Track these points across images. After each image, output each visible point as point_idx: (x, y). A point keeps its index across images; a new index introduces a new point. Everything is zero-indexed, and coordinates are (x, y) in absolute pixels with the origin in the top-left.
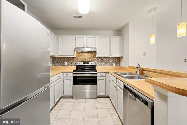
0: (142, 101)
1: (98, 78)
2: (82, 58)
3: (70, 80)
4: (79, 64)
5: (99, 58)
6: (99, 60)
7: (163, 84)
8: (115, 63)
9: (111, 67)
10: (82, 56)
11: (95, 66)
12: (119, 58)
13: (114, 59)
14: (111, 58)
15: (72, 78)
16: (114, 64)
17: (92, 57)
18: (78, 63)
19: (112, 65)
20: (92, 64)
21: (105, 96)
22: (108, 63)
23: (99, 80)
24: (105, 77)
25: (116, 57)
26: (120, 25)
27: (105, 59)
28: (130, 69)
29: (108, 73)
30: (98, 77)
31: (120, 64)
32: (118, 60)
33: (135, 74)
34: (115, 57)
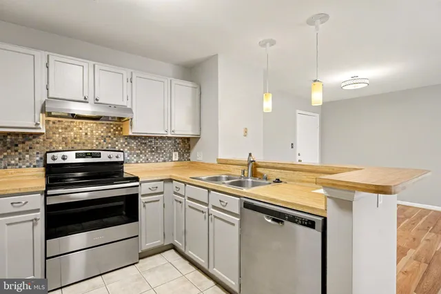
0: (302, 224)
1: (141, 200)
2: (69, 139)
3: (31, 223)
4: (59, 161)
5: (134, 138)
6: (134, 144)
7: (354, 183)
8: (177, 153)
9: (169, 164)
10: (72, 130)
11: (122, 163)
12: (188, 139)
13: (175, 142)
14: (169, 138)
15: (41, 216)
16: (175, 156)
17: (110, 134)
18: (59, 155)
19: (171, 158)
20: (110, 157)
21: (163, 246)
22: (159, 154)
23: (144, 206)
24: (162, 193)
25: (181, 138)
26: (195, 54)
27: (151, 142)
28: (222, 167)
29: (171, 180)
30: (143, 196)
31: (189, 156)
32: (186, 144)
33: (242, 177)
34: (177, 138)
